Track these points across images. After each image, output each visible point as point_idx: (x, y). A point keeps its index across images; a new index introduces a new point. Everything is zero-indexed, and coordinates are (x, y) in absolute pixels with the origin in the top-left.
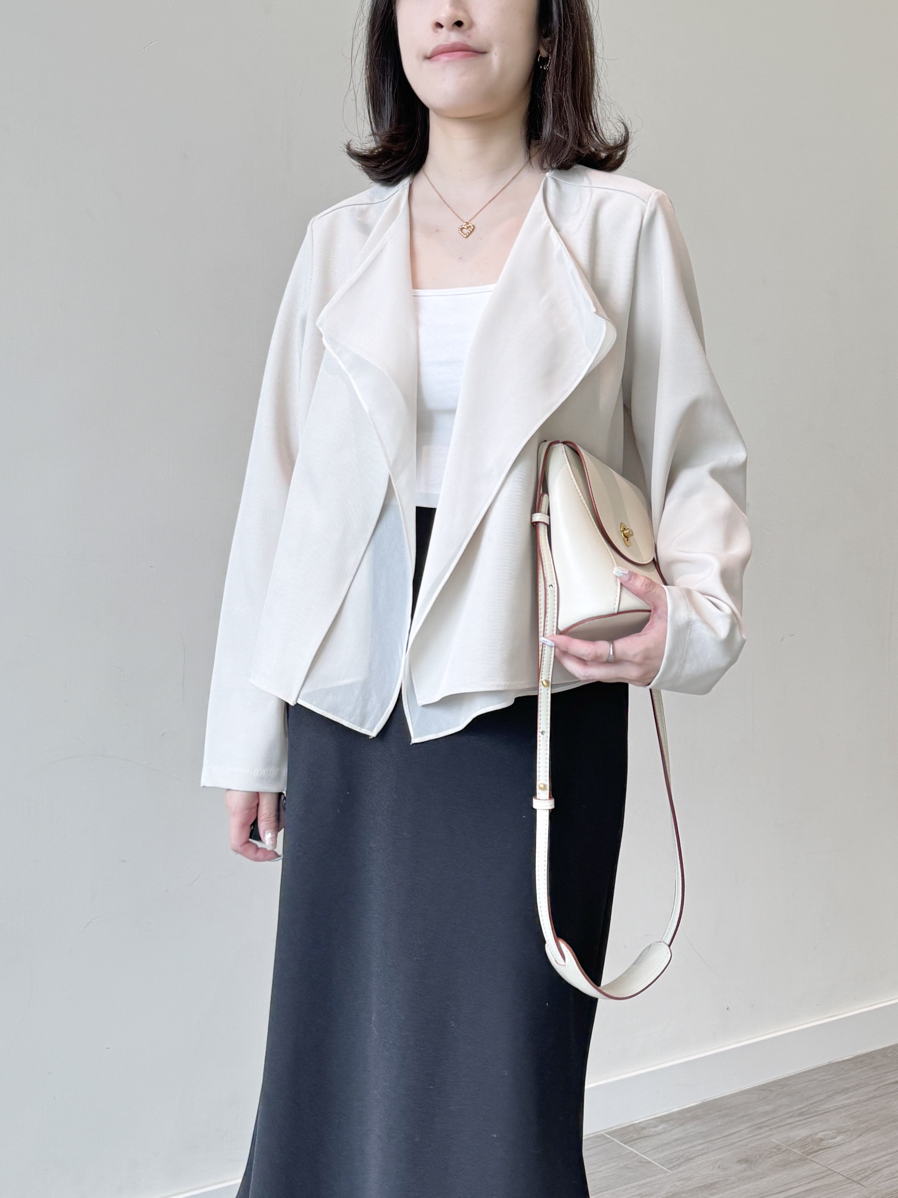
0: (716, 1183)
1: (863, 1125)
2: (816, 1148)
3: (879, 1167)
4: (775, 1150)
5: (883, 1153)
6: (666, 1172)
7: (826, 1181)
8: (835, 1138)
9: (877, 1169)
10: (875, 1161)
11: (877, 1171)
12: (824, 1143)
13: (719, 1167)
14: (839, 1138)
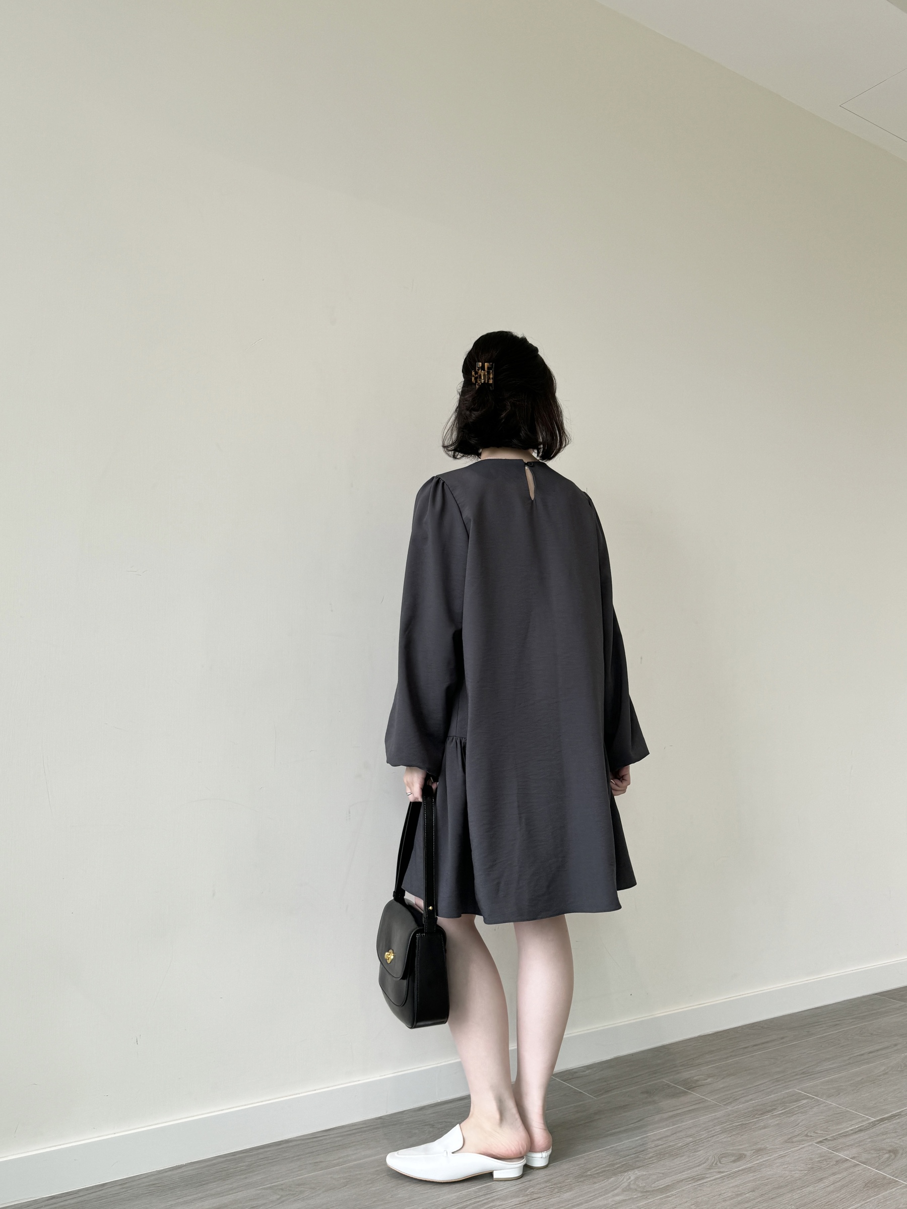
0: (626, 1105)
1: (724, 1073)
2: (694, 1085)
3: (738, 1097)
4: (666, 1087)
5: (740, 1089)
6: (593, 1098)
7: (701, 1105)
8: (706, 1079)
9: (736, 1098)
10: (735, 1094)
11: (737, 1099)
12: (699, 1083)
13: (628, 1096)
14: (709, 1080)
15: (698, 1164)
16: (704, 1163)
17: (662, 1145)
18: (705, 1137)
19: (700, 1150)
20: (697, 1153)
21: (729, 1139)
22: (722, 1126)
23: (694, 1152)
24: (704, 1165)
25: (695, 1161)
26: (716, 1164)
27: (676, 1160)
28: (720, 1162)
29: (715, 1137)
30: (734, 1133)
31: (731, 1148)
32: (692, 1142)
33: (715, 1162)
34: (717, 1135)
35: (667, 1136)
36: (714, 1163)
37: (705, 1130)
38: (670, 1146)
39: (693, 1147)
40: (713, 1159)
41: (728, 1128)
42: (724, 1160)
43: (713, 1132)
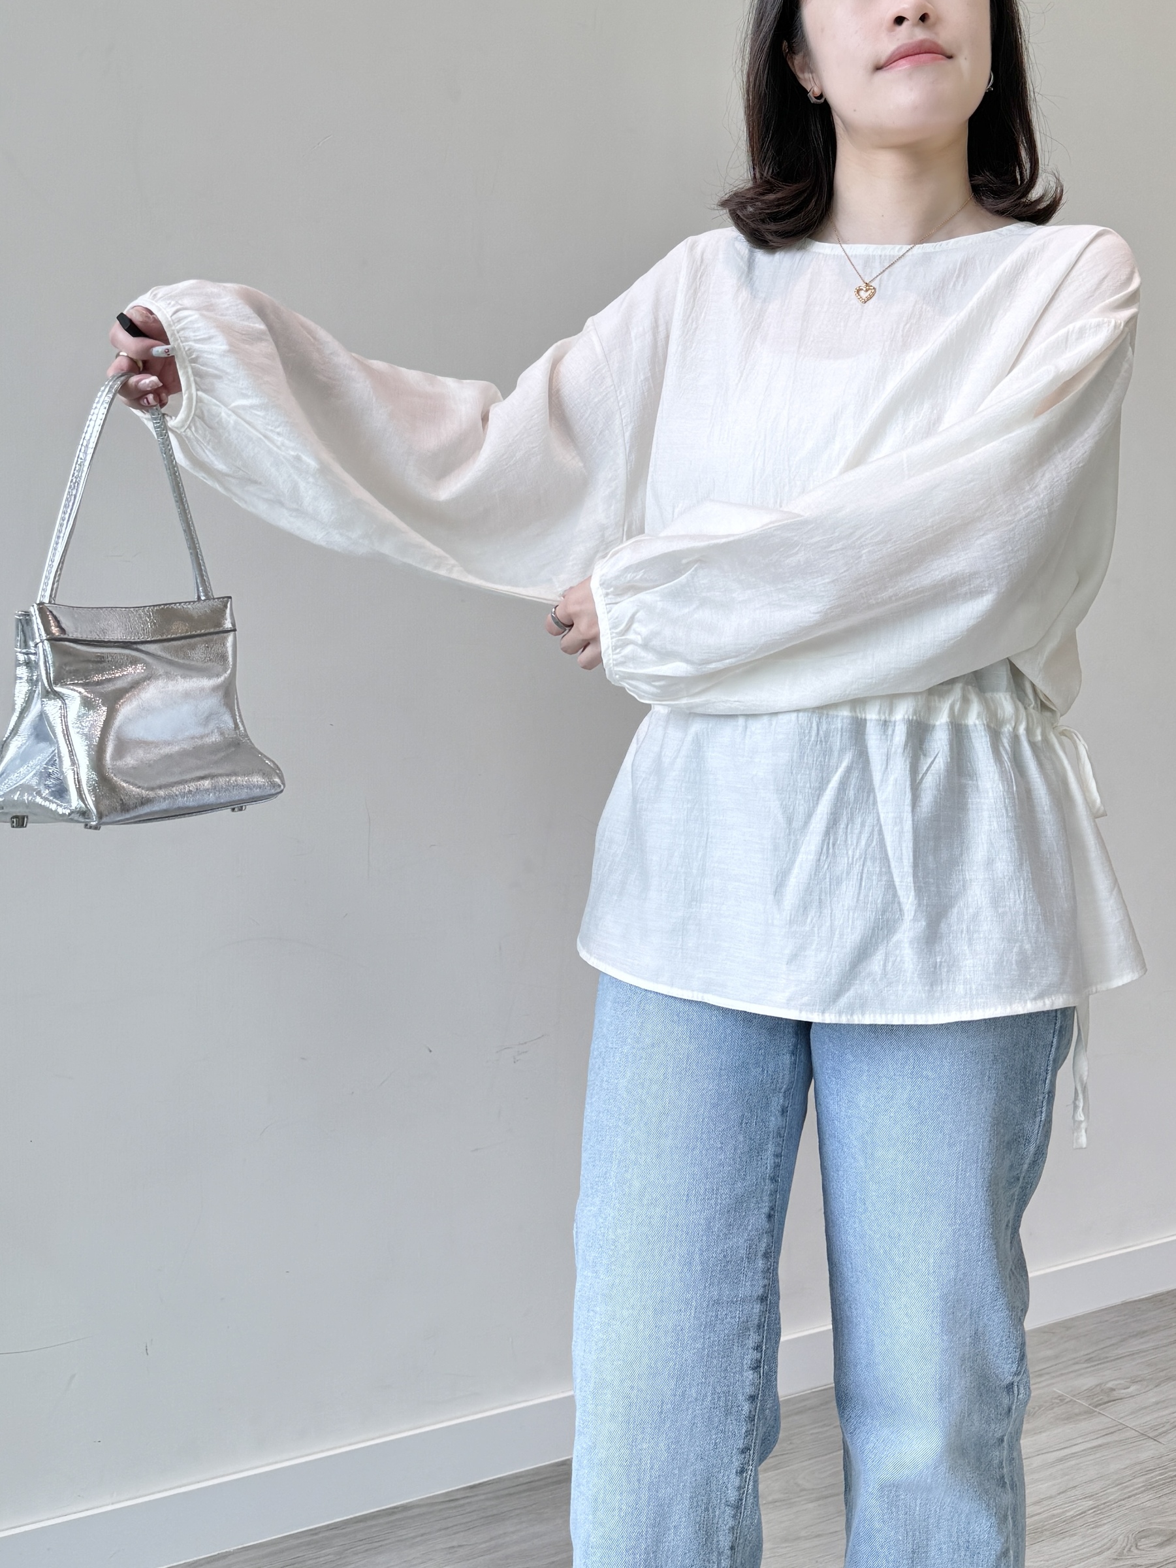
1: (1161, 1374)
2: (1106, 1399)
4: (1056, 1401)
8: (1129, 1388)
12: (1116, 1394)
14: (1133, 1388)
15: (1098, 1551)
16: (1109, 1549)
17: (1040, 1514)
18: (1115, 1499)
19: (1104, 1524)
20: (1099, 1530)
21: (1157, 1502)
22: (1146, 1476)
23: (1093, 1528)
24: (1109, 1552)
25: (1093, 1544)
26: (1129, 1550)
27: (1061, 1543)
28: (1136, 1547)
29: (1133, 1498)
30: (1166, 1491)
31: (1159, 1520)
32: (1092, 1509)
33: (1128, 1546)
34: (1136, 1494)
35: (1051, 1497)
36: (1126, 1550)
37: (1117, 1485)
38: (1054, 1515)
39: (1093, 1517)
40: (1126, 1540)
41: (1157, 1481)
42: (1144, 1543)
43: (1132, 1488)
